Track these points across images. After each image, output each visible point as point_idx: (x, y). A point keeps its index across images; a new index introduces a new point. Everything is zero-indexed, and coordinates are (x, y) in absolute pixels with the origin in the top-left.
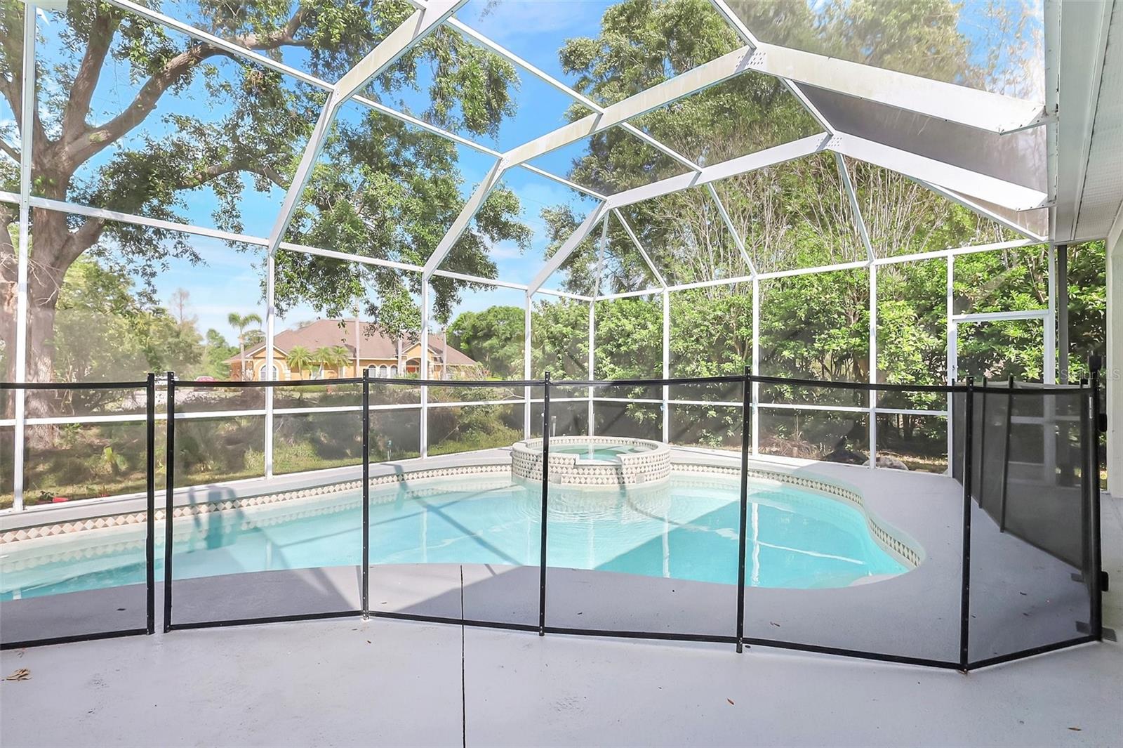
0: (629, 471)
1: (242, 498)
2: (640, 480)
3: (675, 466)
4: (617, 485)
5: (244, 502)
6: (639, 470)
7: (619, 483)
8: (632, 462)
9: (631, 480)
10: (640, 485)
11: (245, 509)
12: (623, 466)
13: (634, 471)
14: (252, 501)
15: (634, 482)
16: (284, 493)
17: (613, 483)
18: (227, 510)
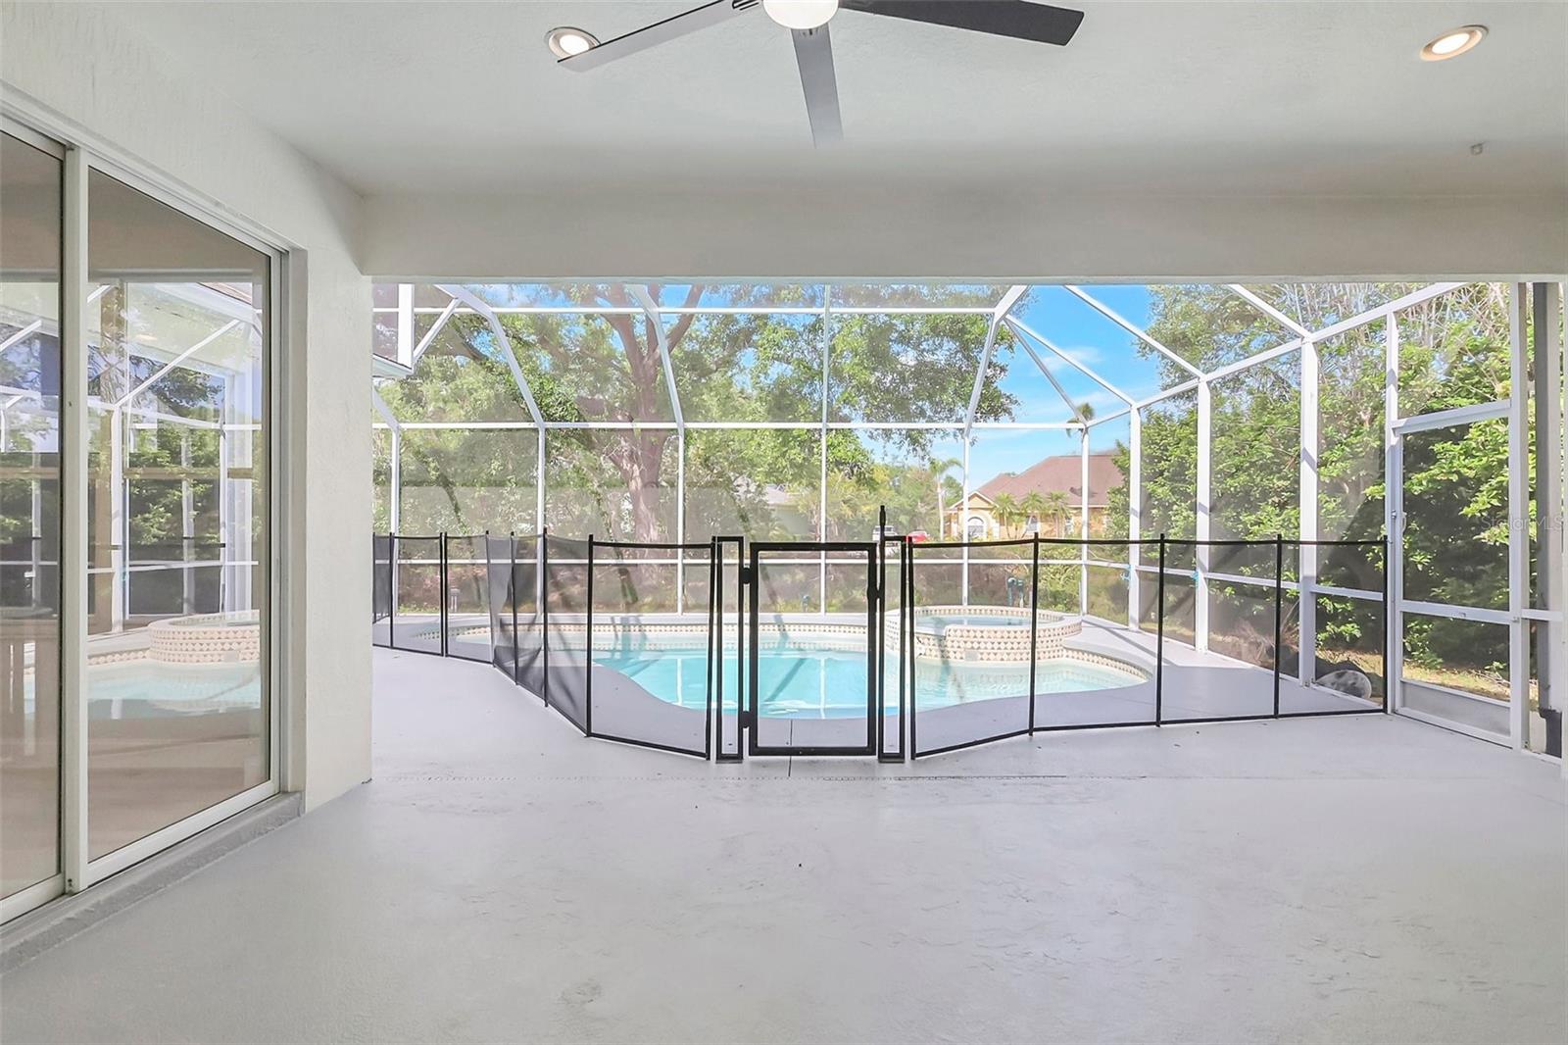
0: (956, 644)
1: (645, 625)
2: (971, 657)
3: (1070, 652)
4: (939, 659)
5: (648, 628)
6: (969, 645)
7: (942, 657)
8: (959, 633)
9: (958, 655)
10: (971, 664)
11: (647, 633)
12: (948, 638)
13: (962, 645)
14: (653, 628)
15: (962, 658)
16: (676, 625)
17: (936, 656)
18: (635, 632)
